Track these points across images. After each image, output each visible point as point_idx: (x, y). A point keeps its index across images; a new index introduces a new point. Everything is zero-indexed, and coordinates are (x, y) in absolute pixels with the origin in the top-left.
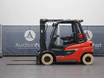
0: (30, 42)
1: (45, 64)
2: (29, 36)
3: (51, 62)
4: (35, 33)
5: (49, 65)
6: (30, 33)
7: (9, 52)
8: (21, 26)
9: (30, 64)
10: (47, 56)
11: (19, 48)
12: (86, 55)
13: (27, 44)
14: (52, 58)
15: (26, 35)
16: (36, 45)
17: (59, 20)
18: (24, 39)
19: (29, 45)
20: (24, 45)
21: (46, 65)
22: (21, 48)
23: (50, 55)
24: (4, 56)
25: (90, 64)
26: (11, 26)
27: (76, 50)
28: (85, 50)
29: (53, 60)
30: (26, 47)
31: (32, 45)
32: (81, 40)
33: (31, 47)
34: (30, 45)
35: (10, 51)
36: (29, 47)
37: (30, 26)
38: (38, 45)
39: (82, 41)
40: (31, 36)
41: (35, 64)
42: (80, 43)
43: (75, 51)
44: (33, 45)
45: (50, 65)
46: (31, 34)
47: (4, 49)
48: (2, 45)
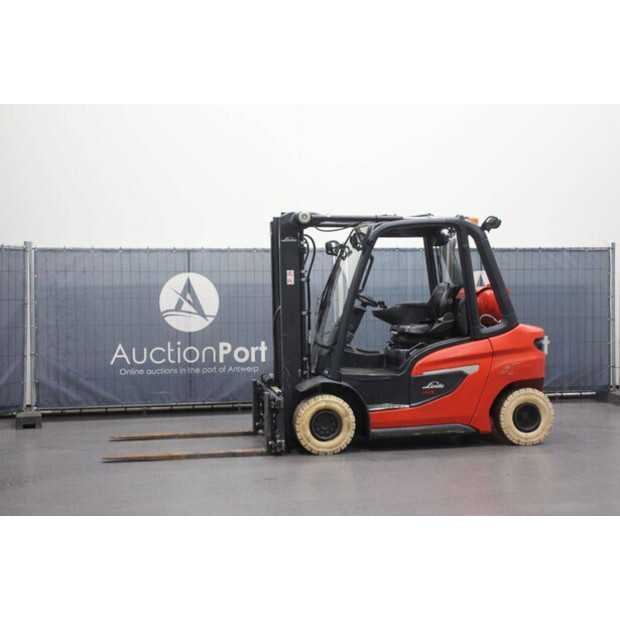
0: (189, 338)
1: (315, 449)
2: (186, 306)
3: (346, 436)
4: (215, 285)
5: (334, 454)
6: (188, 287)
7: (73, 395)
8: (139, 251)
9: (234, 455)
10: (322, 405)
11: (133, 372)
12: (516, 393)
13: (175, 346)
14: (352, 418)
15: (168, 298)
16: (222, 353)
17: (376, 220)
18: (158, 318)
19: (182, 355)
20: (158, 355)
21: (318, 454)
22: (141, 372)
23: (340, 401)
24: (46, 417)
25: (536, 440)
26: (88, 251)
27: (471, 369)
28: (513, 368)
29: (353, 426)
30: (167, 365)
31: (200, 355)
32: (488, 323)
33: (198, 364)
34: (191, 355)
35: (79, 387)
36: (184, 364)
37: (189, 251)
38: (232, 353)
39: (495, 323)
40: (196, 304)
41: (261, 454)
42: (487, 336)
43: (462, 375)
44: (209, 353)
45: (342, 452)
46: (194, 296)
47: (44, 378)
48: (35, 356)
